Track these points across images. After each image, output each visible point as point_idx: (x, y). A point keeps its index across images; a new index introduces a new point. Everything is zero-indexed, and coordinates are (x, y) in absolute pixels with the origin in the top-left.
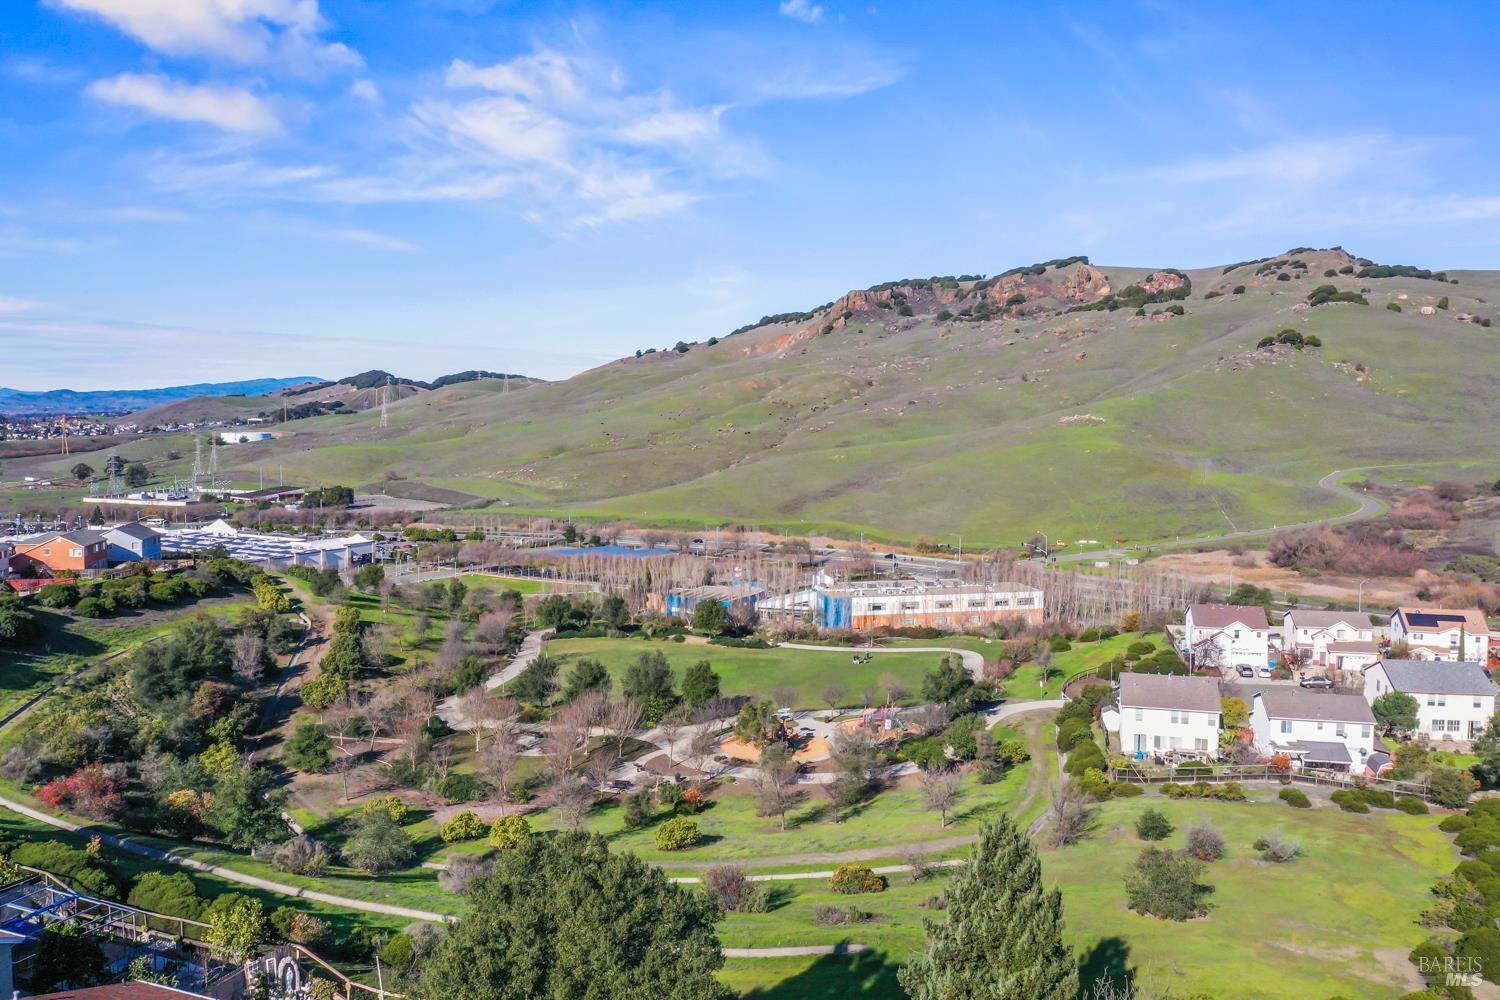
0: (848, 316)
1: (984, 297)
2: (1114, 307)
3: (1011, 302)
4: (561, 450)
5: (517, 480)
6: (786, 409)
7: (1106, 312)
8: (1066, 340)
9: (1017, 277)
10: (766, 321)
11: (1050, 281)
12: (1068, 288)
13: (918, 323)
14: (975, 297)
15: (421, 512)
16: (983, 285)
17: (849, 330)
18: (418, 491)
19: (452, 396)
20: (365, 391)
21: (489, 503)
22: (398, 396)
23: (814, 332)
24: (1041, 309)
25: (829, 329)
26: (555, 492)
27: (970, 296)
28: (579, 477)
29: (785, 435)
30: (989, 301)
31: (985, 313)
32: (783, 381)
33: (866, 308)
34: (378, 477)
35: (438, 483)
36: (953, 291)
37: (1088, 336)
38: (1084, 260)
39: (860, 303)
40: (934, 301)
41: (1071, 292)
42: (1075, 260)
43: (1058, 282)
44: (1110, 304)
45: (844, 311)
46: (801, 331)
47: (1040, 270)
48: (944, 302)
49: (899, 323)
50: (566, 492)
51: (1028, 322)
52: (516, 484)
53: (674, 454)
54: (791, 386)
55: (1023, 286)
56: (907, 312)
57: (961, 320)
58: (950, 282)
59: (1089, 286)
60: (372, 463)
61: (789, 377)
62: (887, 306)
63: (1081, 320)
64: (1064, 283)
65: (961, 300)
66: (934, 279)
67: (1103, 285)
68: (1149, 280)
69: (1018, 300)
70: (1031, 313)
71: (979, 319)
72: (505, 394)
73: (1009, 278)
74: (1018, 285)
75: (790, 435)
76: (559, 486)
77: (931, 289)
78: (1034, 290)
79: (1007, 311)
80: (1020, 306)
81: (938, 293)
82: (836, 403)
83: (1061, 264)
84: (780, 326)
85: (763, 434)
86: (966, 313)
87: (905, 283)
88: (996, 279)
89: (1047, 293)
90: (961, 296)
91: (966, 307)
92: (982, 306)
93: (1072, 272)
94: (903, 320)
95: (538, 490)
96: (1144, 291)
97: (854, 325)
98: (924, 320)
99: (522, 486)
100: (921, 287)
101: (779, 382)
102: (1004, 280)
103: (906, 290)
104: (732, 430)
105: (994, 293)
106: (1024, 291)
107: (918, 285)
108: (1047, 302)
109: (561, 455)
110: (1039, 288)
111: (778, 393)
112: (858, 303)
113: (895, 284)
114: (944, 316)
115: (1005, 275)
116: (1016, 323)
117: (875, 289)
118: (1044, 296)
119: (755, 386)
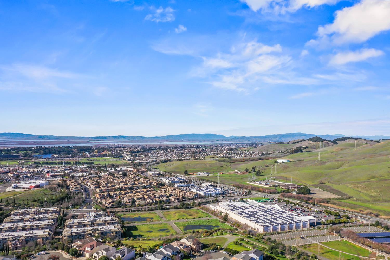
4: (374, 177)
5: (359, 189)
15: (329, 199)
18: (328, 189)
19: (339, 149)
20: (314, 143)
21: (350, 197)
22: (324, 146)
26: (372, 196)
28: (380, 191)
34: (317, 182)
35: (334, 187)
50: (375, 197)
52: (359, 191)
60: (316, 176)
72: (355, 148)
76: (373, 194)
95: (366, 195)
99: (361, 192)
109: (374, 180)
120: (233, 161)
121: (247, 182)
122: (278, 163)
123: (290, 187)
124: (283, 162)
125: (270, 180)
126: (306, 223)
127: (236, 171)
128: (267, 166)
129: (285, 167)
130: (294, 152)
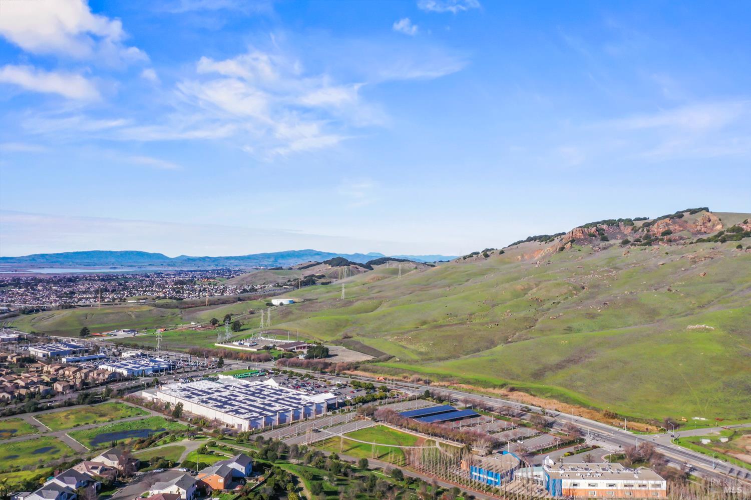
0: (572, 241)
1: (648, 231)
2: (723, 241)
3: (664, 234)
4: (424, 323)
5: (403, 343)
6: (539, 301)
7: (719, 243)
8: (695, 262)
9: (667, 220)
10: (530, 239)
11: (686, 222)
12: (697, 225)
13: (611, 246)
14: (643, 231)
15: (358, 363)
16: (648, 225)
17: (573, 249)
18: (357, 346)
19: (374, 278)
20: (335, 268)
21: (390, 358)
22: (351, 273)
23: (555, 249)
24: (681, 238)
25: (562, 249)
26: (421, 353)
27: (640, 230)
28: (433, 344)
29: (537, 320)
30: (651, 233)
31: (650, 240)
32: (537, 285)
33: (582, 237)
34: (339, 336)
35: (367, 342)
36: (631, 227)
37: (708, 261)
38: (707, 209)
39: (579, 235)
40: (620, 232)
41: (699, 228)
42: (701, 210)
43: (690, 223)
44: (721, 238)
45: (571, 239)
46: (548, 247)
47: (680, 215)
48: (626, 233)
49: (601, 246)
50: (426, 354)
51: (674, 247)
52: (403, 347)
53: (480, 331)
54: (541, 289)
55: (671, 225)
56: (605, 239)
57: (635, 245)
58: (629, 222)
59: (709, 224)
60: (338, 326)
61: (540, 282)
62: (594, 236)
63: (703, 249)
64: (694, 223)
65: (635, 232)
66: (620, 220)
67: (718, 224)
68: (746, 222)
69: (668, 233)
70: (675, 240)
71: (645, 244)
72: (399, 276)
73: (662, 221)
74: (667, 225)
75: (539, 320)
76: (423, 350)
77: (618, 226)
78: (677, 227)
79: (662, 240)
80: (669, 236)
81: (622, 228)
82: (564, 300)
83: (693, 212)
84: (537, 243)
85: (526, 319)
86: (638, 240)
87: (604, 222)
88: (655, 221)
89: (685, 228)
90: (635, 230)
91: (638, 237)
92: (647, 237)
93: (699, 217)
94: (603, 244)
95: (413, 351)
96: (742, 230)
97: (576, 247)
98: (615, 244)
99: (405, 348)
100: (613, 225)
101: (534, 286)
102: (660, 222)
103: (605, 227)
104: (510, 314)
105: (654, 228)
106: (671, 228)
107: (611, 223)
108: (684, 234)
109: (424, 327)
110: (680, 226)
111: (534, 293)
112: (578, 234)
113: (598, 223)
114: (626, 242)
115: (659, 219)
116: (666, 247)
117: (587, 226)
118: (683, 230)
119: (522, 288)
120: (187, 306)
121: (216, 344)
122: (273, 305)
123: (295, 347)
124: (281, 304)
125: (259, 338)
126: (321, 405)
127: (194, 323)
128: (252, 313)
129: (285, 313)
130: (301, 286)
